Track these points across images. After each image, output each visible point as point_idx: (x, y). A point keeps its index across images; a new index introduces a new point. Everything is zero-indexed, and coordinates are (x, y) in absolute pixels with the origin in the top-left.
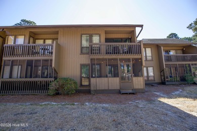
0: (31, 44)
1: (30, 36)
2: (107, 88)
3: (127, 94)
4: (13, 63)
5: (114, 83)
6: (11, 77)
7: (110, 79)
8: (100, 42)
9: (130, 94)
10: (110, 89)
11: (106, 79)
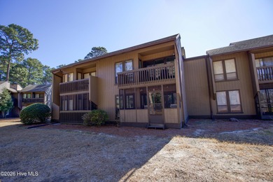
0: (80, 80)
1: (77, 73)
2: (135, 121)
3: (154, 128)
4: (68, 98)
5: (142, 115)
6: (68, 109)
7: (138, 111)
8: (133, 69)
9: (157, 128)
10: (138, 121)
11: (134, 111)
